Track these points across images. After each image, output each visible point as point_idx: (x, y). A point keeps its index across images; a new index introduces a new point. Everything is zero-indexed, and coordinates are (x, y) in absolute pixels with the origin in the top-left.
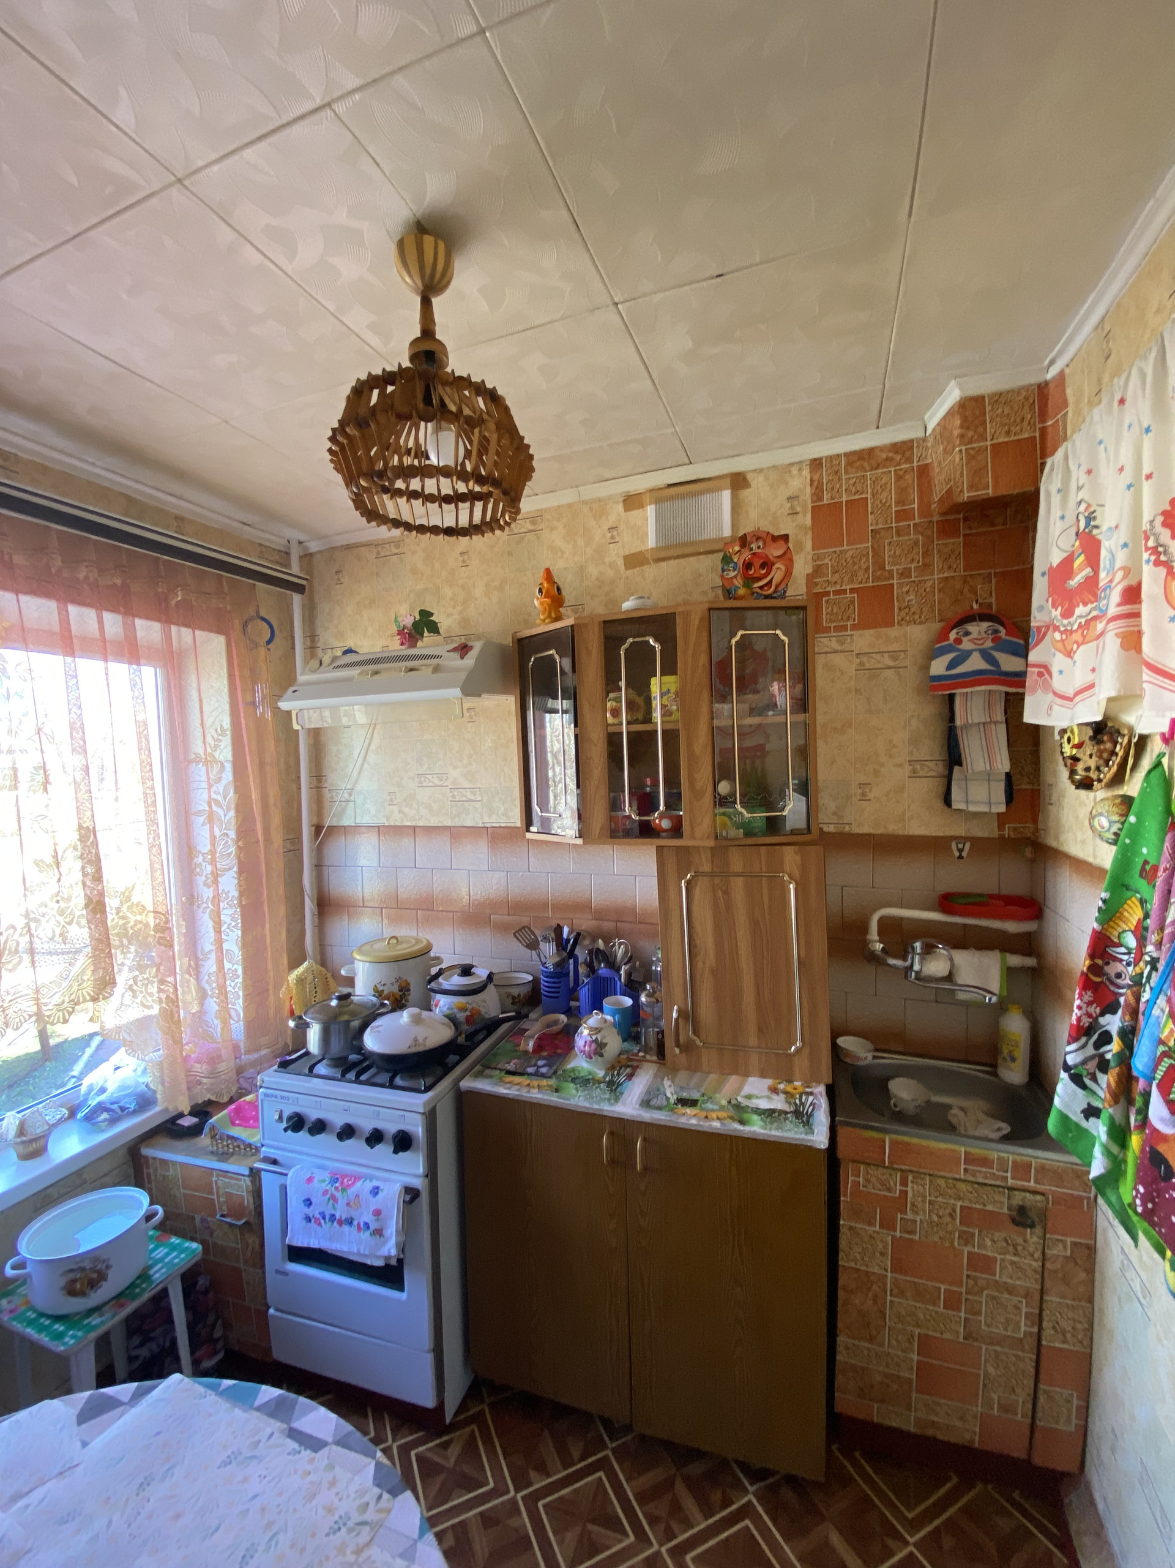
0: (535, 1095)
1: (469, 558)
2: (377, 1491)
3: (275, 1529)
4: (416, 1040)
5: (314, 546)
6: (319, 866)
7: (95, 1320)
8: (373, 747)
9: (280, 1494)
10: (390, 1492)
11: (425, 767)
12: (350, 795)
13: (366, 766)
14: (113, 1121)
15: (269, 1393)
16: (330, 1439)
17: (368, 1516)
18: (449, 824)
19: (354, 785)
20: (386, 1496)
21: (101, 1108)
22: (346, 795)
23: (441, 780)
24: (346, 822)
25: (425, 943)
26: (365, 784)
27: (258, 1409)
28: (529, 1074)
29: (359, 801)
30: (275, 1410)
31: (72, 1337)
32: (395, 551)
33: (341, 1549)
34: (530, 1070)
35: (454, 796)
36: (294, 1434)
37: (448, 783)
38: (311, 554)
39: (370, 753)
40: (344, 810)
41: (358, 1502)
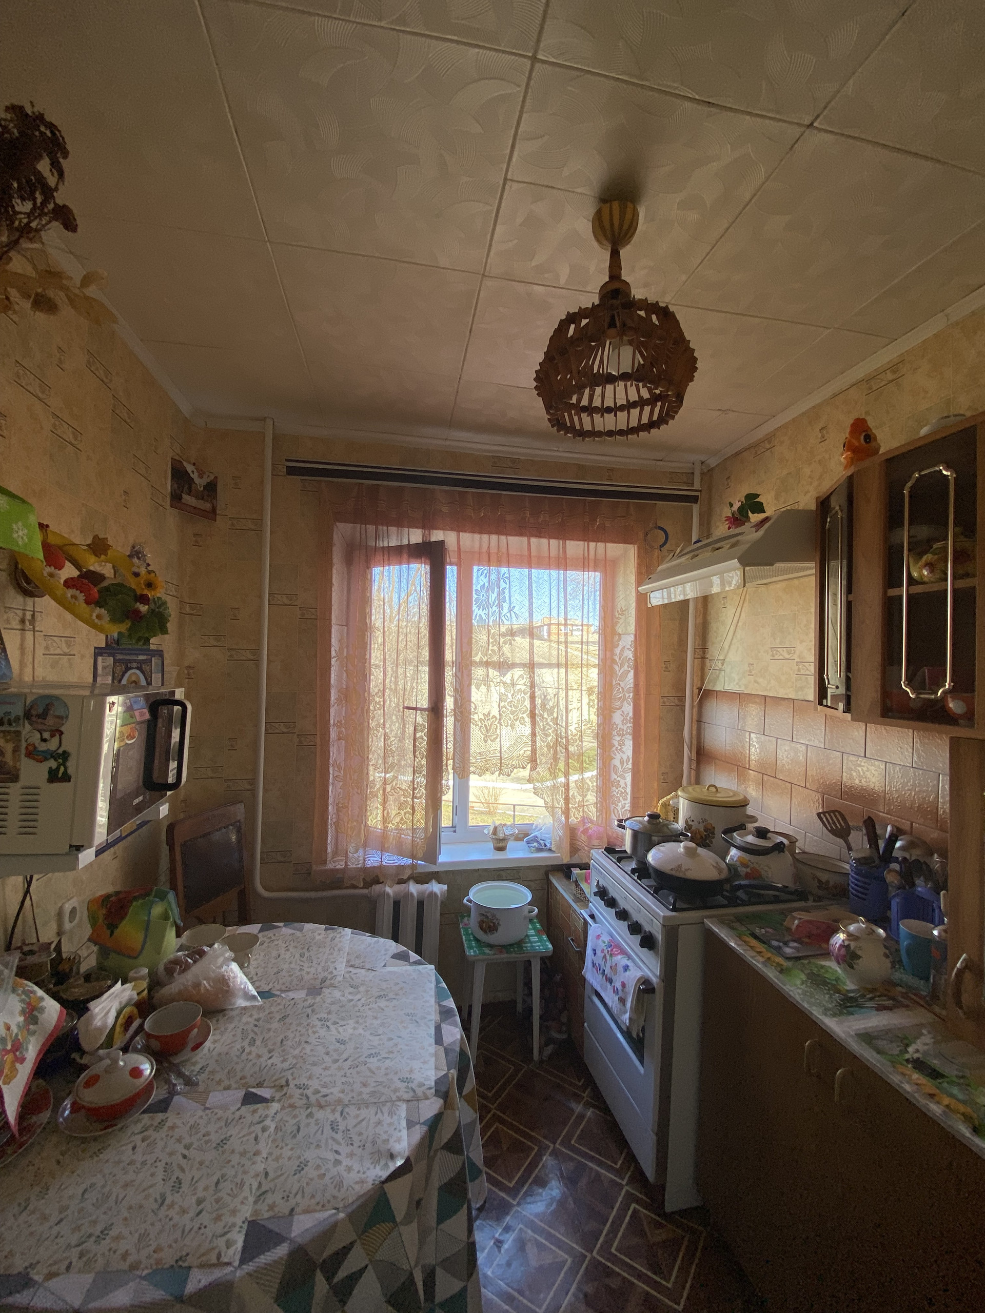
0: (757, 963)
1: (828, 432)
2: (433, 1084)
3: (391, 1056)
4: (680, 866)
5: (713, 462)
6: (699, 721)
7: (487, 951)
8: (740, 624)
9: (407, 1045)
10: (436, 1091)
11: (778, 640)
12: (723, 665)
13: (735, 641)
14: (539, 850)
15: (451, 1003)
16: (445, 1044)
17: (418, 1090)
18: (793, 697)
19: (726, 656)
20: (433, 1091)
21: (535, 839)
22: (720, 665)
23: (789, 654)
24: (719, 687)
25: (741, 797)
26: (734, 656)
27: (440, 1005)
28: (771, 946)
29: (728, 670)
30: (445, 1014)
31: (475, 952)
32: (768, 446)
33: (396, 1091)
34: (775, 943)
35: (799, 670)
36: (438, 1029)
37: (795, 657)
38: (712, 469)
39: (738, 630)
40: (718, 677)
41: (422, 1080)
